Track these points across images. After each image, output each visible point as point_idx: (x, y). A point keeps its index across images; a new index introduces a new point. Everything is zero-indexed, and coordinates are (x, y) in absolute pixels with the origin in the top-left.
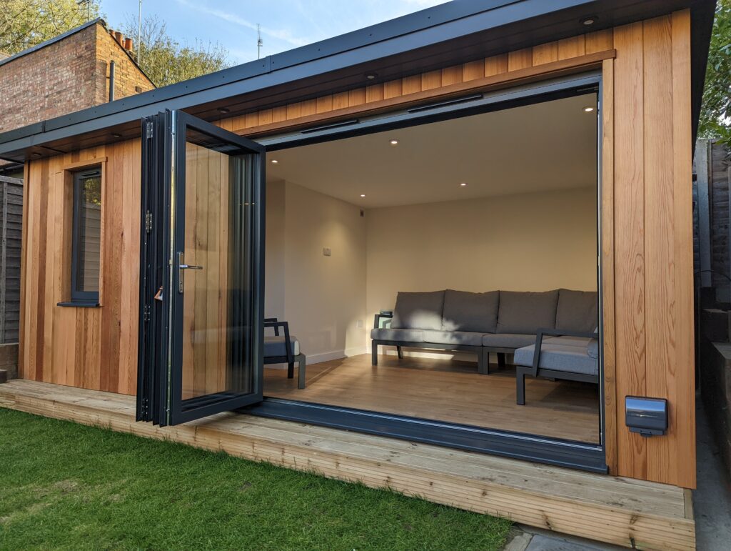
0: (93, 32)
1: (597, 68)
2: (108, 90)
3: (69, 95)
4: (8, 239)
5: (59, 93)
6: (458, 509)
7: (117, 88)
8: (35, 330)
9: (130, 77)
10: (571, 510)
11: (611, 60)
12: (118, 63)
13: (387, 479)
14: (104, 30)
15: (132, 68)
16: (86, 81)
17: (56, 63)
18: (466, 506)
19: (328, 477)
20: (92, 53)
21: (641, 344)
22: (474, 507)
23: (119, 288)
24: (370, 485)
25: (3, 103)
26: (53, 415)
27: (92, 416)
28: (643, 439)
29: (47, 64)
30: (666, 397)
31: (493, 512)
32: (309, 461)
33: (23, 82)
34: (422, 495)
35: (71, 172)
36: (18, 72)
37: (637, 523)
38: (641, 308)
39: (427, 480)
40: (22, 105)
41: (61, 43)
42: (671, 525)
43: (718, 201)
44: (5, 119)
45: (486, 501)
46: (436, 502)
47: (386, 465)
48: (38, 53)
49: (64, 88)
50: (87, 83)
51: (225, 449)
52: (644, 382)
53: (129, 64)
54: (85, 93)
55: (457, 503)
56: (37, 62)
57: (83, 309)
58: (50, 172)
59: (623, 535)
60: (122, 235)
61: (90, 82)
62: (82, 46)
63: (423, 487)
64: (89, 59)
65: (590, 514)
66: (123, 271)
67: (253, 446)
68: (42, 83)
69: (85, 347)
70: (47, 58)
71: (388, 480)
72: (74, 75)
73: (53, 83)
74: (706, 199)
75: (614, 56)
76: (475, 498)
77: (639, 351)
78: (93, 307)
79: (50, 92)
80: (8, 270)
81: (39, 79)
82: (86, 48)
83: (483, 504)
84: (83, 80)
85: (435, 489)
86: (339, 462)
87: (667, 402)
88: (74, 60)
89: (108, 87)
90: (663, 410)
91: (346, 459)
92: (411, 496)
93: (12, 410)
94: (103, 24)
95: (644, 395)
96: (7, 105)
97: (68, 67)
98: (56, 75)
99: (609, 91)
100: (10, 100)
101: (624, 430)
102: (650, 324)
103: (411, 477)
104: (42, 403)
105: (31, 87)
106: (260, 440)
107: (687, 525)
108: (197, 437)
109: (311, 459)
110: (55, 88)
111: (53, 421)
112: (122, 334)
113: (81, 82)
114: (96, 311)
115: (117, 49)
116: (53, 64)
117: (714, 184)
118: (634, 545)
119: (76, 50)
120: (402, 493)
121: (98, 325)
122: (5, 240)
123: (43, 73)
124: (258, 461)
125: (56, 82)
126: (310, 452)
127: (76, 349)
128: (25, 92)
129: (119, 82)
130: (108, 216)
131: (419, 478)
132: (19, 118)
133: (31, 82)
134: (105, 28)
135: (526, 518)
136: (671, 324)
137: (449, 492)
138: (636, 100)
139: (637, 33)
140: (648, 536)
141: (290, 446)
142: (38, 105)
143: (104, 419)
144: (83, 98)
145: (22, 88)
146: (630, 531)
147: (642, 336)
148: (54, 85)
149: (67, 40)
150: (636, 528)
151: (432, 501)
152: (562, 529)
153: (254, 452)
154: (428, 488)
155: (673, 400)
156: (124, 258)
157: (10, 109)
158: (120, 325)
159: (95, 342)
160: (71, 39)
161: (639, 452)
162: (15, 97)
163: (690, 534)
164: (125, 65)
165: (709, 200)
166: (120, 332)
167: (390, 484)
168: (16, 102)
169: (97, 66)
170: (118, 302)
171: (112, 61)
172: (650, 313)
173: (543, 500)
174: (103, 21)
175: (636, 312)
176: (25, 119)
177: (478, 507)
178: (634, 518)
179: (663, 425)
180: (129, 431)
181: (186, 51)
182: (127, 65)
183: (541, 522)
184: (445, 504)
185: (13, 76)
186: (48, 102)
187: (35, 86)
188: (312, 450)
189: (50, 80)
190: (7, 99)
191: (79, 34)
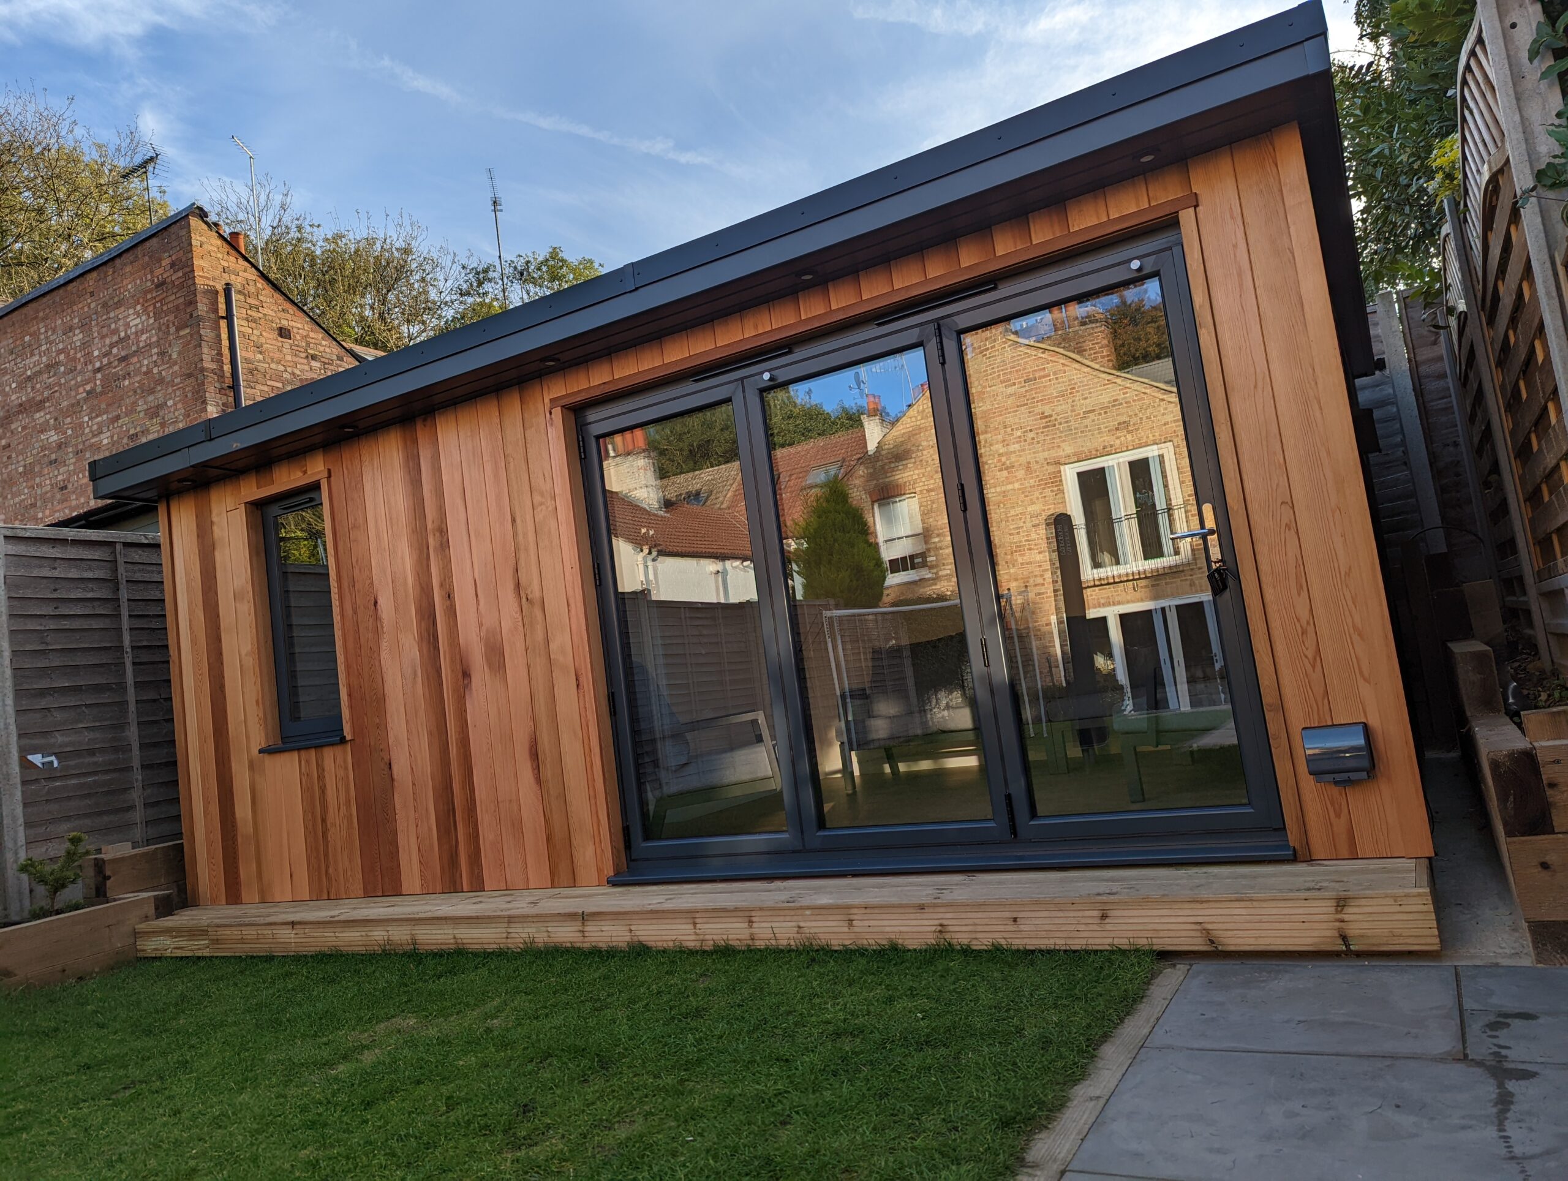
0: (183, 232)
1: (1171, 223)
2: (225, 343)
3: (146, 362)
4: (133, 648)
5: (124, 359)
6: (1065, 951)
7: (243, 335)
8: (215, 808)
9: (265, 311)
10: (1243, 912)
11: (1192, 210)
12: (239, 287)
13: (939, 928)
14: (205, 227)
15: (267, 294)
16: (178, 329)
17: (111, 303)
18: (1077, 944)
19: (836, 948)
20: (184, 275)
21: (1310, 641)
22: (1090, 941)
23: (380, 701)
24: (912, 944)
25: (7, 395)
26: (293, 950)
27: (376, 933)
28: (1341, 794)
29: (93, 305)
30: (1364, 720)
31: (1123, 943)
32: (799, 927)
33: (44, 348)
34: (1003, 942)
35: (258, 508)
36: (32, 330)
37: (1348, 910)
38: (1301, 587)
39: (1008, 915)
40: (46, 394)
41: (118, 261)
42: (1395, 901)
43: (1432, 401)
44: (13, 426)
45: (1108, 927)
46: (1028, 947)
47: (935, 906)
48: (70, 287)
49: (134, 348)
50: (182, 333)
51: (641, 939)
52: (1326, 701)
53: (259, 286)
54: (180, 353)
55: (1062, 942)
56: (71, 304)
57: (313, 752)
58: (214, 513)
59: (1328, 933)
60: (376, 603)
61: (187, 331)
62: (164, 263)
63: (1002, 928)
64: (181, 287)
65: (1274, 911)
66: (384, 670)
67: (695, 924)
68: (85, 345)
69: (324, 821)
70: (92, 294)
71: (942, 929)
72: (151, 321)
73: (108, 341)
74: (1412, 398)
75: (1195, 204)
76: (1091, 927)
77: (1310, 654)
78: (332, 744)
79: (105, 361)
80: (139, 705)
81: (78, 337)
82: (172, 265)
83: (1104, 934)
84: (172, 330)
85: (1022, 927)
86: (852, 917)
87: (1366, 727)
88: (150, 291)
89: (224, 336)
90: (1361, 742)
91: (864, 911)
92: (985, 948)
93: (204, 958)
94: (202, 214)
95: (1330, 723)
96: (14, 397)
97: (139, 307)
98: (113, 326)
99: (1196, 256)
100: (21, 387)
101: (1308, 783)
102: (1319, 611)
103: (980, 915)
104: (267, 932)
105: (62, 357)
106: (706, 911)
107: (1419, 895)
108: (587, 929)
109: (802, 924)
110: (115, 350)
111: (298, 959)
112: (396, 784)
113: (168, 333)
114: (338, 750)
115: (232, 259)
116: (105, 305)
117: (1420, 369)
118: (1347, 946)
119: (152, 272)
120: (968, 946)
121: (348, 777)
122: (129, 650)
123: (84, 326)
124: (708, 946)
125: (115, 338)
126: (800, 912)
127: (306, 828)
128: (49, 366)
129: (244, 323)
130: (344, 574)
131: (993, 915)
132: (42, 420)
133: (61, 346)
134: (206, 223)
135: (1175, 941)
136: (1350, 603)
137: (1047, 927)
138: (1240, 267)
139: (1225, 165)
140: (1366, 925)
141: (761, 909)
142: (81, 390)
143: (400, 935)
144: (175, 363)
145: (44, 359)
146: (1337, 924)
147: (1311, 629)
148: (112, 346)
149: (130, 256)
150: (1346, 917)
151: (1021, 948)
152: (1235, 945)
153: (696, 934)
154: (1011, 928)
155: (1374, 722)
156: (384, 644)
157: (21, 405)
158: (390, 768)
159: (343, 809)
160: (139, 251)
161: (1338, 816)
162: (29, 378)
163: (1425, 908)
164: (252, 289)
165: (1417, 400)
166: (393, 780)
167: (947, 936)
168: (33, 388)
169: (199, 298)
170: (382, 726)
171: (227, 284)
172: (1316, 593)
173: (1199, 905)
174: (200, 209)
175: (1294, 591)
176: (56, 419)
177: (1098, 941)
178: (1341, 903)
179: (1366, 763)
180: (453, 947)
181: (338, 237)
182: (258, 289)
183: (1200, 941)
184: (1043, 947)
185: (22, 338)
186: (101, 380)
187: (72, 352)
188: (801, 908)
189: (103, 337)
190: (14, 385)
191: (154, 240)
